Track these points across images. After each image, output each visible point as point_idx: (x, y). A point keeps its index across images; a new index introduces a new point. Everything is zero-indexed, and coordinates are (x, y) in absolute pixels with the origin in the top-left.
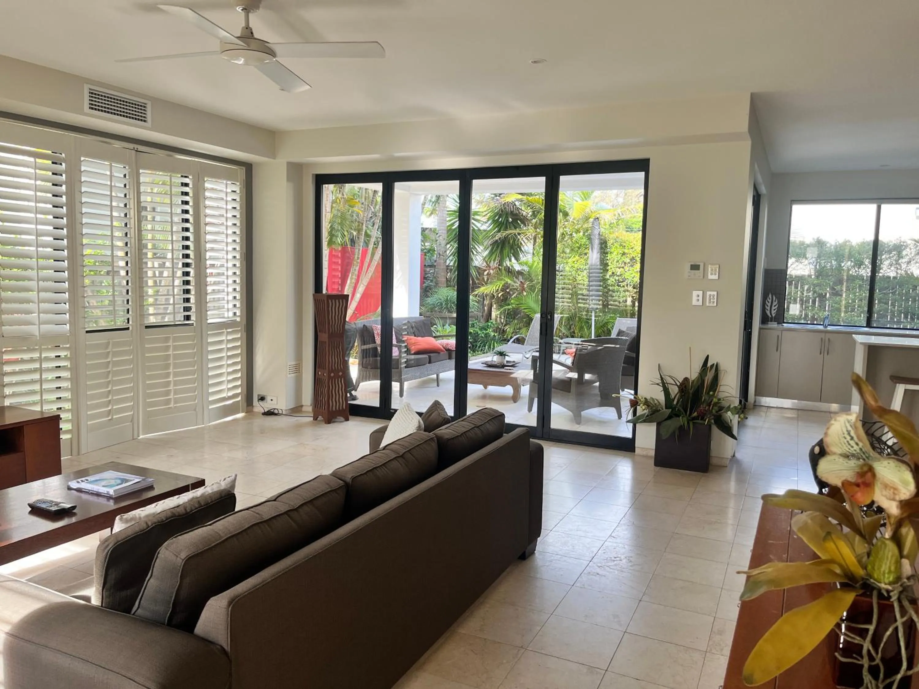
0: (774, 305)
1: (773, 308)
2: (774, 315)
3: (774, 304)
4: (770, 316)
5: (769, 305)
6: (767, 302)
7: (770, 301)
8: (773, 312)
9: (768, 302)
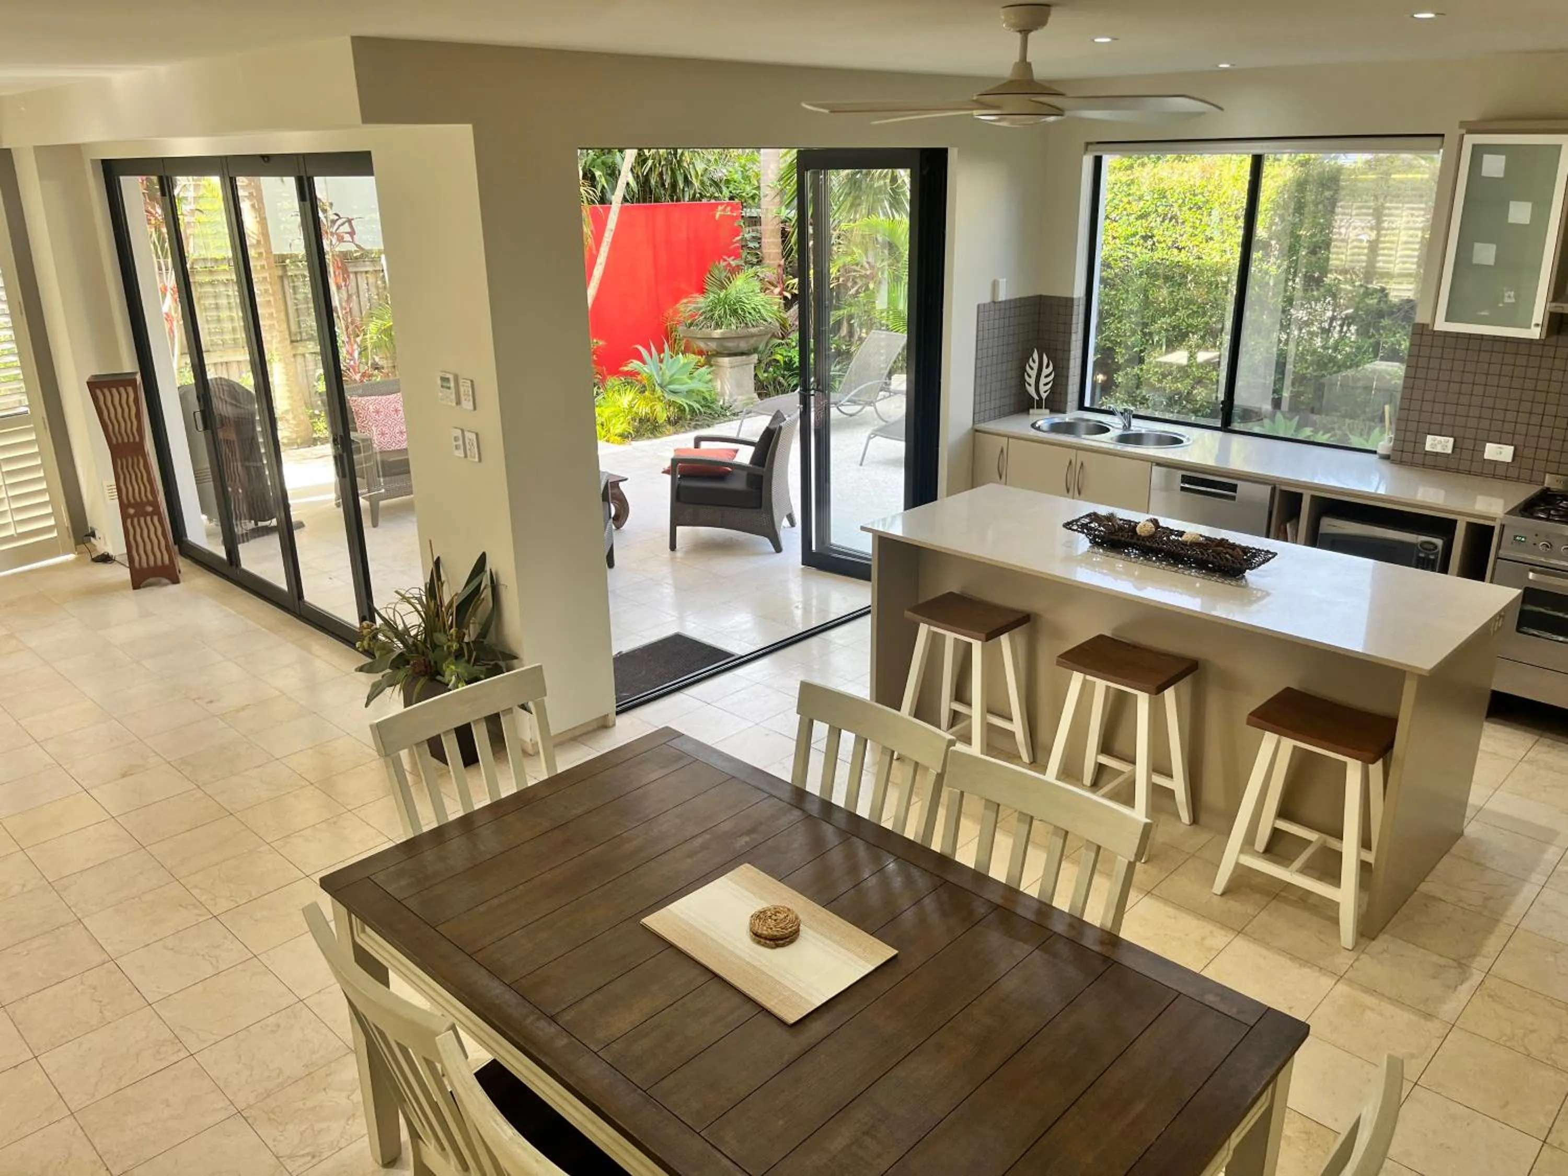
0: (1043, 374)
1: (1043, 380)
2: (1044, 396)
3: (1045, 371)
4: (1036, 398)
5: (1034, 374)
6: (1028, 368)
7: (1035, 366)
8: (1042, 388)
9: (1032, 369)
